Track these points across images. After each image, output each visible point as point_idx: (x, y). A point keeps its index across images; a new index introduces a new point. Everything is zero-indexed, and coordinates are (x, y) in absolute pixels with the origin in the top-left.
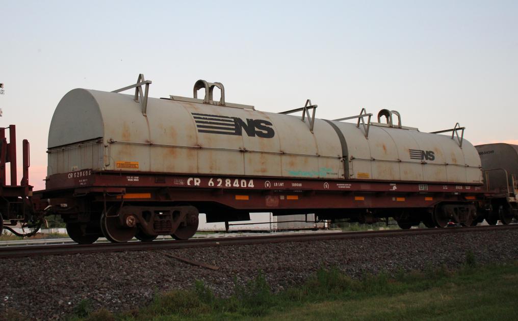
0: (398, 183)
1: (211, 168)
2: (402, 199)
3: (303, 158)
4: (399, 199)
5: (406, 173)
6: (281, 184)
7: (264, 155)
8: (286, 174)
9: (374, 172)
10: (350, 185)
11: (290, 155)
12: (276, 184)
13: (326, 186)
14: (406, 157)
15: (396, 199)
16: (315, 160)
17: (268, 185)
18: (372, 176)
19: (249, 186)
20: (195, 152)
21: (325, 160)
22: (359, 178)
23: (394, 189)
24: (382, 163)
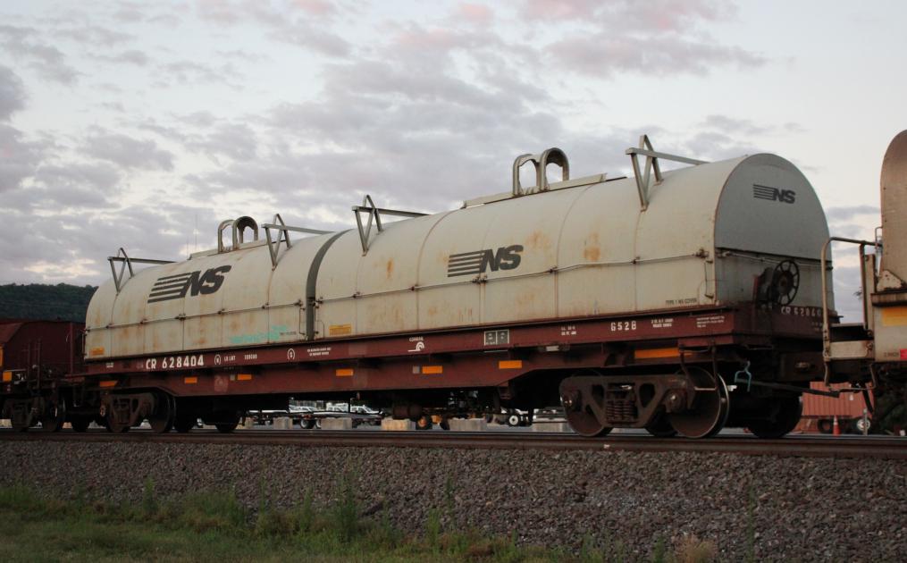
0: (428, 335)
1: (154, 346)
2: (438, 370)
3: (248, 314)
4: (428, 370)
5: (433, 312)
6: (233, 358)
7: (203, 319)
8: (226, 344)
9: (361, 321)
10: (329, 349)
11: (232, 313)
12: (226, 359)
13: (291, 355)
14: (440, 274)
15: (421, 370)
16: (264, 314)
17: (218, 360)
18: (356, 328)
19: (199, 364)
20: (142, 328)
21: (278, 311)
22: (332, 336)
23: (418, 349)
24: (378, 300)
